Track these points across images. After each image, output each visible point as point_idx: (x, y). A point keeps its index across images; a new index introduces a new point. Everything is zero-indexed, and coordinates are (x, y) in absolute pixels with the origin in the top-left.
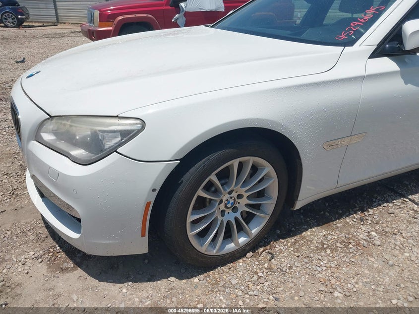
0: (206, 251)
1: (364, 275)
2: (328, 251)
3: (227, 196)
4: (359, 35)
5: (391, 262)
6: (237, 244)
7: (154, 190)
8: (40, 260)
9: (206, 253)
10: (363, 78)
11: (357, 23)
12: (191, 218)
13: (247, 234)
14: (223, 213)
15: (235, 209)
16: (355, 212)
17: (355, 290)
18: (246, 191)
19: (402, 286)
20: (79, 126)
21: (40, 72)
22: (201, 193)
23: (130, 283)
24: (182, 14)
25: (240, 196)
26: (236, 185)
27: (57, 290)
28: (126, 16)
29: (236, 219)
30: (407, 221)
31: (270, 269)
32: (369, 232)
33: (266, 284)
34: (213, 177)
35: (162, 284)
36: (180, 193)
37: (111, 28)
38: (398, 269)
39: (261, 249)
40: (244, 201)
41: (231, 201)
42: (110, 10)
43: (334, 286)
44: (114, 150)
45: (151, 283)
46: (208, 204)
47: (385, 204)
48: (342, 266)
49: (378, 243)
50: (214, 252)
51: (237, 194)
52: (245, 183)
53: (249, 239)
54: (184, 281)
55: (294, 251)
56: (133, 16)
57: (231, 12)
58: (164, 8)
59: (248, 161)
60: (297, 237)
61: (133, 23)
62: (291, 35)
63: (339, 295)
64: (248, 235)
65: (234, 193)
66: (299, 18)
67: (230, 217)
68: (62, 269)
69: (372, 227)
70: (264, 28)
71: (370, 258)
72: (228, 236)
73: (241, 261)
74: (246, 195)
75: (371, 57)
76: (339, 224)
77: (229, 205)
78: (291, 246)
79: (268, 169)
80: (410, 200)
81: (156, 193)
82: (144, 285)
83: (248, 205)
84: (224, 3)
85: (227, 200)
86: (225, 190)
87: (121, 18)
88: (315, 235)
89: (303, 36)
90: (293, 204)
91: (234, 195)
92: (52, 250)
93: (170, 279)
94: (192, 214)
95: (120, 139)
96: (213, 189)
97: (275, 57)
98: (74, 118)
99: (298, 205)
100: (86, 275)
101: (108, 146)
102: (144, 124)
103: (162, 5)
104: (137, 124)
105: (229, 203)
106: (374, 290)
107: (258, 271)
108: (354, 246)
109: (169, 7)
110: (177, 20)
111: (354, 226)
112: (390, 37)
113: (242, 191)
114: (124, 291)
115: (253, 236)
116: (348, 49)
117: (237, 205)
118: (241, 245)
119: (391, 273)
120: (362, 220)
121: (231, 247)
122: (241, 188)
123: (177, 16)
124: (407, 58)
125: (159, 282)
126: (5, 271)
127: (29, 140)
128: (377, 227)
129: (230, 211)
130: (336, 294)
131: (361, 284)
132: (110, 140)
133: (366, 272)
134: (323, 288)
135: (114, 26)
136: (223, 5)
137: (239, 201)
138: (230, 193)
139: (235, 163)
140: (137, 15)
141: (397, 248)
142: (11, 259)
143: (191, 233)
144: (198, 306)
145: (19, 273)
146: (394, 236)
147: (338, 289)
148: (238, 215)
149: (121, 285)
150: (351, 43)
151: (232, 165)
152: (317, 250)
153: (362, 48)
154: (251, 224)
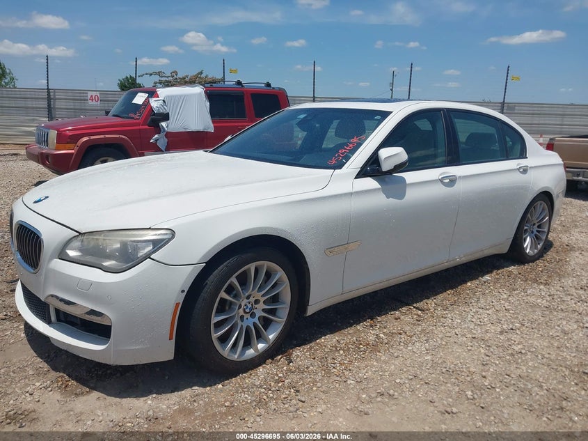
0: (228, 355)
1: (373, 366)
2: (341, 352)
3: (246, 301)
4: (348, 158)
5: (396, 355)
6: (256, 350)
7: (183, 291)
8: (50, 389)
9: (228, 358)
10: (351, 194)
11: (344, 150)
12: (215, 319)
13: (265, 340)
14: (242, 317)
15: (253, 315)
16: (365, 321)
17: (365, 377)
18: (263, 296)
19: (405, 370)
20: (113, 238)
21: (48, 197)
22: (223, 295)
23: (154, 396)
24: (163, 134)
25: (257, 302)
26: (253, 290)
27: (78, 411)
28: (92, 137)
29: (255, 324)
30: (412, 324)
31: (289, 370)
32: (377, 335)
33: (286, 381)
34: (233, 280)
35: (187, 393)
36: (205, 294)
37: (73, 151)
38: (402, 359)
39: (280, 357)
40: (261, 306)
41: (250, 306)
42: (69, 130)
43: (347, 377)
44: (148, 256)
45: (176, 393)
46: (227, 308)
47: (392, 313)
48: (354, 361)
49: (386, 341)
50: (235, 357)
51: (254, 299)
52: (260, 289)
53: (267, 345)
54: (208, 388)
55: (309, 355)
56: (102, 136)
57: (229, 137)
58: (141, 127)
59: (263, 266)
60: (312, 344)
61: (101, 145)
62: (291, 160)
63: (352, 382)
64: (267, 341)
65: (251, 298)
66: (300, 139)
67: (249, 322)
68: (76, 394)
69: (380, 331)
70: (262, 153)
71: (378, 354)
72: (248, 344)
73: (261, 367)
74: (262, 299)
75: (356, 178)
76: (351, 330)
77: (248, 310)
78: (307, 352)
79: (280, 274)
80: (414, 307)
81: (185, 293)
82: (169, 395)
83: (264, 310)
84: (213, 122)
85: (246, 305)
86: (244, 294)
87: (85, 139)
88: (329, 340)
89: (301, 161)
90: (305, 310)
91: (252, 300)
92: (60, 379)
93: (194, 388)
94: (215, 316)
95: (152, 247)
96: (234, 292)
97: (277, 179)
98: (107, 233)
99: (311, 310)
100: (105, 396)
101: (141, 254)
102: (173, 233)
103: (138, 124)
104: (167, 234)
105: (247, 308)
106: (382, 375)
107: (278, 373)
108: (364, 346)
109: (147, 127)
110: (157, 140)
111: (364, 331)
112: (371, 161)
113: (258, 295)
114: (149, 402)
115: (271, 342)
116: (337, 171)
117: (255, 311)
118: (261, 352)
119: (396, 363)
120: (372, 326)
121: (250, 353)
122: (258, 292)
123: (156, 136)
124: (387, 177)
125: (183, 392)
126: (12, 402)
127: (51, 258)
128: (385, 330)
129: (249, 317)
130: (349, 382)
131: (370, 373)
132: (144, 249)
133: (375, 363)
134: (338, 379)
135: (77, 148)
136: (212, 125)
137: (256, 306)
138: (248, 297)
139: (252, 266)
140: (107, 136)
141: (402, 344)
142: (14, 392)
143: (215, 336)
144: (226, 404)
145: (30, 401)
146: (399, 336)
147: (351, 378)
148: (256, 320)
149: (145, 398)
150: (340, 166)
151: (249, 269)
152: (331, 352)
153: (349, 170)
154: (268, 330)
